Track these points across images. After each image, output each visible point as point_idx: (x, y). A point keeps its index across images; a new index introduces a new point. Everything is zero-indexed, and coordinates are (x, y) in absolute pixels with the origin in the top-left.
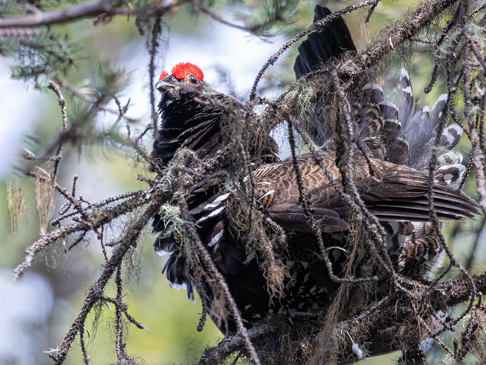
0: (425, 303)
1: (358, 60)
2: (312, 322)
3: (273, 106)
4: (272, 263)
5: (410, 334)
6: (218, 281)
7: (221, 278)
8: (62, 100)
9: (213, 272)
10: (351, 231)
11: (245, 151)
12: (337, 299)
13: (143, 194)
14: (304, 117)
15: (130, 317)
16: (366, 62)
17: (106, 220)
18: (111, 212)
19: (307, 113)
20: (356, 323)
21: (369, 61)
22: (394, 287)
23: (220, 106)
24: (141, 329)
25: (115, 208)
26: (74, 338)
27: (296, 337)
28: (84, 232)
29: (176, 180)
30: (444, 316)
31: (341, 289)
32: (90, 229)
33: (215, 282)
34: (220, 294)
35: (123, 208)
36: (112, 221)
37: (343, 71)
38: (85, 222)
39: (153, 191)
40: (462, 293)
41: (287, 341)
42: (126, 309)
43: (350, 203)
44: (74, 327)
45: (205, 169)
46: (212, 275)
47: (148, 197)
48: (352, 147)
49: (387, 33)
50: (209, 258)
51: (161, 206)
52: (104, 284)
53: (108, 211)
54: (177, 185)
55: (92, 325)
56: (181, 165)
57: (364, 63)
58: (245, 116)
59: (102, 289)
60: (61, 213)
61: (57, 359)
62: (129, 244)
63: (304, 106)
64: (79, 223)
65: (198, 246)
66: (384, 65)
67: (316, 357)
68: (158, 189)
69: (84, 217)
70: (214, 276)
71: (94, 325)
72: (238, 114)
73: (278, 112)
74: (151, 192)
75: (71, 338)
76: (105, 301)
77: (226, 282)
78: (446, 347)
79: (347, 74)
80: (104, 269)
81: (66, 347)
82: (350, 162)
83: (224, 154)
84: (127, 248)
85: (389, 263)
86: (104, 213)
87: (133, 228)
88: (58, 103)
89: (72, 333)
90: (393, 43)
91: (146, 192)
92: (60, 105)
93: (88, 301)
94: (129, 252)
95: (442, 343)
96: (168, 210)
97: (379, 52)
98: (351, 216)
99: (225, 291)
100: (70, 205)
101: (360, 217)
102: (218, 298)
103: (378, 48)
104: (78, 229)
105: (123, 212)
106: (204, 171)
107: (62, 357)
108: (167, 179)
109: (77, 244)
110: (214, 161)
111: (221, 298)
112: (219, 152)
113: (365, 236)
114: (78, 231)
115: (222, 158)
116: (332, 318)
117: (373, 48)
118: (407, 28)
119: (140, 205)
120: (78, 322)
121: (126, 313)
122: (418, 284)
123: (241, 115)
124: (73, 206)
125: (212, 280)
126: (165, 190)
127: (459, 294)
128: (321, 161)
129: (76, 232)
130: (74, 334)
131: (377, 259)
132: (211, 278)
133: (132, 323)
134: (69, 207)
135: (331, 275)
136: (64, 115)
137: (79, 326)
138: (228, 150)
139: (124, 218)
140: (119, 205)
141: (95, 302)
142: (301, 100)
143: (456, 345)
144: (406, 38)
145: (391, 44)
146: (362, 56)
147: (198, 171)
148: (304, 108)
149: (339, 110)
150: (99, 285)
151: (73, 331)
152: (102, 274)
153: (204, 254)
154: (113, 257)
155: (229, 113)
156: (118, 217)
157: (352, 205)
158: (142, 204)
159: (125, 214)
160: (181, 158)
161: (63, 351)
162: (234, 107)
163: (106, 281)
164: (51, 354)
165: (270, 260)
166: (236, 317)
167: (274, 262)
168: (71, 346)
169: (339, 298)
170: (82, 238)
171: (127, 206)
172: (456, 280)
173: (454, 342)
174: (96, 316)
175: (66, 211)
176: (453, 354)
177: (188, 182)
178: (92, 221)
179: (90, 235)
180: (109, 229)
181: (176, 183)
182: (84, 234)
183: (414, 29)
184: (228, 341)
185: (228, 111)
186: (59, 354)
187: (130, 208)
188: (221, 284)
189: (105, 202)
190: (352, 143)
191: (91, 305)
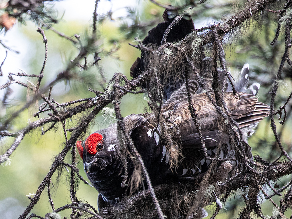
0: (264, 177)
1: (230, 22)
2: (191, 184)
3: (175, 49)
4: (171, 147)
5: (252, 194)
6: (137, 158)
7: (139, 157)
8: (45, 39)
9: (134, 152)
10: (220, 129)
11: (158, 77)
12: (209, 171)
13: (92, 100)
14: (195, 56)
15: (81, 177)
16: (235, 23)
17: (69, 116)
18: (72, 111)
19: (197, 54)
20: (219, 186)
21: (237, 23)
22: (245, 166)
23: (144, 49)
24: (87, 185)
25: (74, 108)
26: (44, 188)
27: (181, 192)
28: (54, 122)
29: (114, 93)
30: (273, 183)
31: (212, 164)
32: (59, 121)
33: (136, 158)
34: (138, 166)
35: (80, 108)
36: (72, 116)
37: (220, 28)
38: (56, 116)
39: (99, 99)
40: (286, 170)
41: (175, 195)
42: (78, 172)
43: (221, 112)
44: (45, 181)
45: (131, 86)
46: (134, 154)
47: (95, 102)
48: (225, 78)
49: (248, 6)
50: (133, 144)
51: (102, 108)
52: (65, 155)
53: (70, 110)
54: (114, 96)
55: (56, 180)
56: (117, 84)
57: (233, 24)
58: (159, 55)
59: (63, 158)
60: (41, 109)
61: (33, 200)
62: (82, 131)
63: (195, 50)
64: (51, 117)
65: (126, 136)
66: (246, 26)
67: (194, 207)
68: (102, 98)
69: (55, 113)
70: (136, 155)
71: (57, 180)
72: (155, 54)
73: (178, 53)
74: (97, 99)
75: (43, 187)
76: (65, 166)
77: (143, 159)
78: (275, 204)
79: (222, 31)
80: (65, 145)
81: (39, 193)
82: (223, 88)
83: (144, 78)
84: (80, 133)
85: (243, 151)
86: (67, 111)
87: (85, 121)
88: (43, 41)
89: (44, 184)
90: (252, 12)
91: (94, 99)
92: (44, 42)
93: (54, 165)
94: (82, 136)
95: (272, 201)
96: (106, 111)
97: (243, 18)
98: (220, 119)
99: (141, 165)
100: (47, 105)
101: (227, 121)
102: (137, 169)
103: (242, 15)
104: (51, 120)
105: (80, 111)
106: (131, 87)
107: (36, 199)
108: (108, 92)
109: (50, 130)
110: (137, 81)
111: (139, 169)
112: (140, 76)
113: (228, 132)
114: (51, 122)
115: (142, 80)
116: (205, 183)
117: (239, 15)
118: (261, 3)
119: (90, 107)
120: (47, 178)
121: (78, 174)
122: (260, 164)
123: (157, 54)
124: (48, 106)
125: (134, 157)
126: (106, 99)
127: (284, 170)
128: (204, 85)
129: (50, 123)
130: (44, 185)
131: (235, 147)
132: (133, 156)
133: (82, 180)
134: (46, 106)
135: (206, 156)
136: (46, 49)
137: (48, 180)
138: (146, 75)
139: (80, 115)
140: (77, 107)
141: (58, 166)
142: (193, 46)
143: (281, 203)
144: (260, 9)
145: (251, 13)
146: (232, 20)
147: (127, 87)
148: (195, 51)
149: (216, 53)
150: (61, 155)
151: (44, 183)
152: (64, 149)
153: (130, 141)
154: (71, 138)
155: (149, 53)
156: (76, 114)
157: (222, 114)
158: (91, 106)
159: (80, 112)
160: (117, 79)
161: (37, 195)
162: (153, 49)
163: (66, 153)
164: (30, 197)
165: (170, 145)
166: (148, 181)
167: (173, 146)
168: (42, 192)
169: (210, 171)
170: (53, 126)
171: (82, 108)
172: (282, 161)
173: (280, 201)
174: (59, 174)
175: (44, 109)
176: (279, 208)
177: (120, 94)
178: (60, 116)
179: (58, 125)
180: (70, 121)
181: (113, 95)
182: (54, 124)
183: (266, 4)
184: (139, 193)
185: (149, 51)
186: (35, 197)
187: (84, 109)
188: (139, 160)
189: (68, 104)
190: (225, 76)
191: (56, 168)
